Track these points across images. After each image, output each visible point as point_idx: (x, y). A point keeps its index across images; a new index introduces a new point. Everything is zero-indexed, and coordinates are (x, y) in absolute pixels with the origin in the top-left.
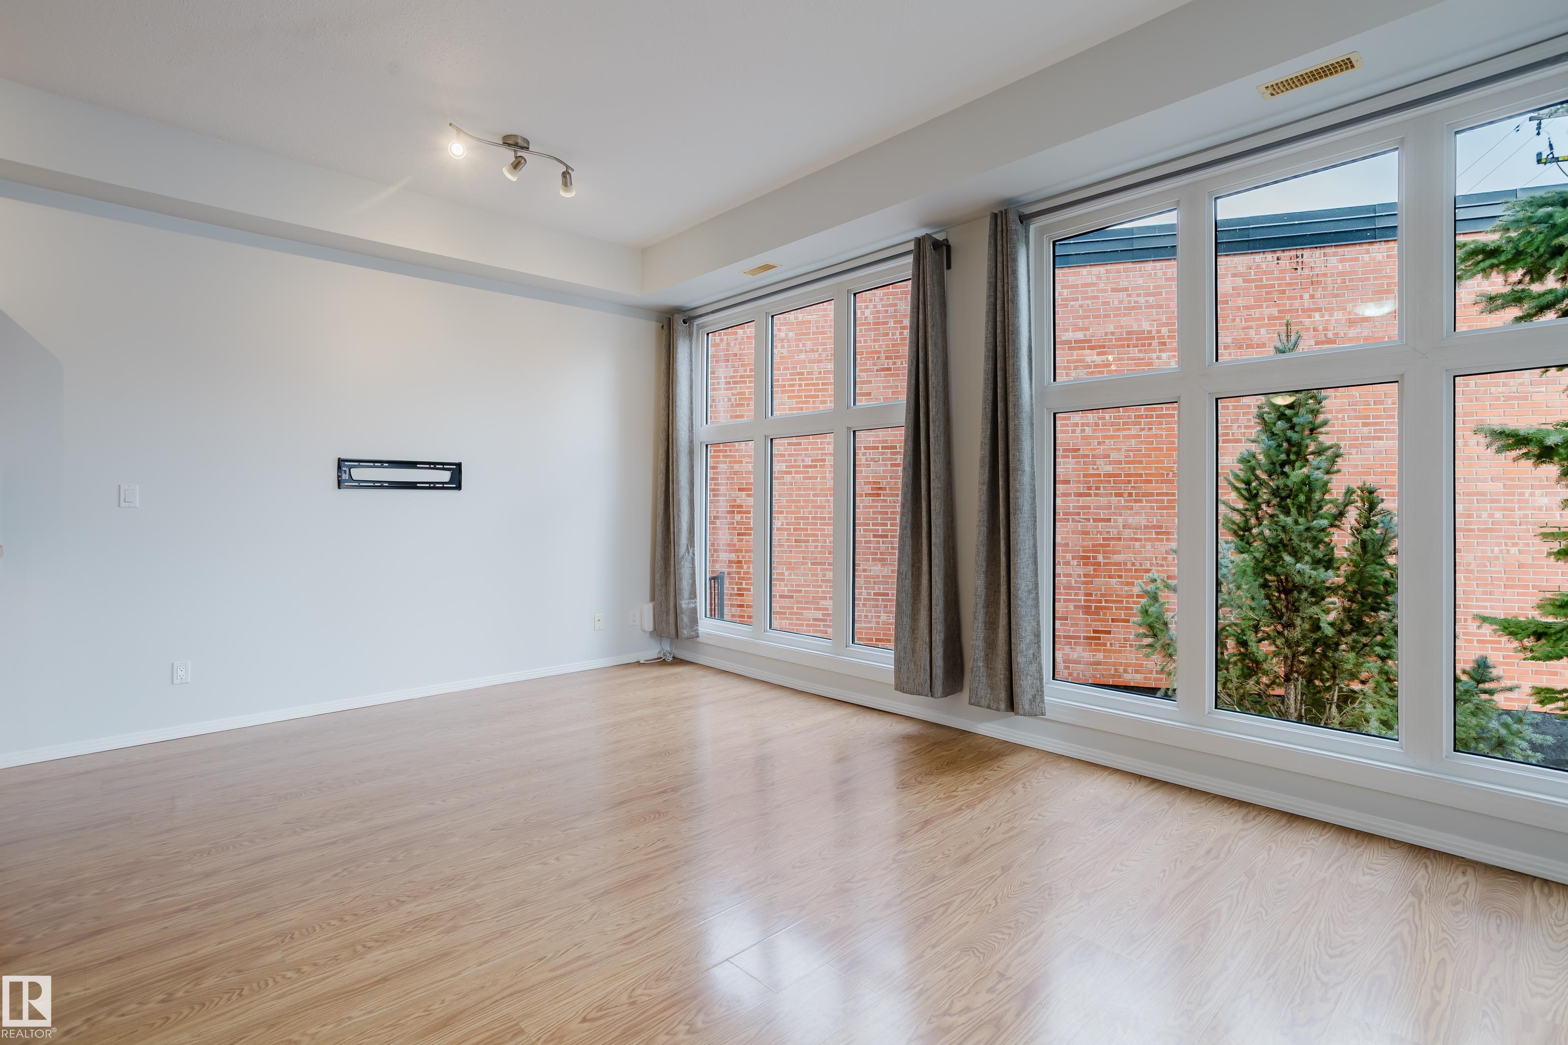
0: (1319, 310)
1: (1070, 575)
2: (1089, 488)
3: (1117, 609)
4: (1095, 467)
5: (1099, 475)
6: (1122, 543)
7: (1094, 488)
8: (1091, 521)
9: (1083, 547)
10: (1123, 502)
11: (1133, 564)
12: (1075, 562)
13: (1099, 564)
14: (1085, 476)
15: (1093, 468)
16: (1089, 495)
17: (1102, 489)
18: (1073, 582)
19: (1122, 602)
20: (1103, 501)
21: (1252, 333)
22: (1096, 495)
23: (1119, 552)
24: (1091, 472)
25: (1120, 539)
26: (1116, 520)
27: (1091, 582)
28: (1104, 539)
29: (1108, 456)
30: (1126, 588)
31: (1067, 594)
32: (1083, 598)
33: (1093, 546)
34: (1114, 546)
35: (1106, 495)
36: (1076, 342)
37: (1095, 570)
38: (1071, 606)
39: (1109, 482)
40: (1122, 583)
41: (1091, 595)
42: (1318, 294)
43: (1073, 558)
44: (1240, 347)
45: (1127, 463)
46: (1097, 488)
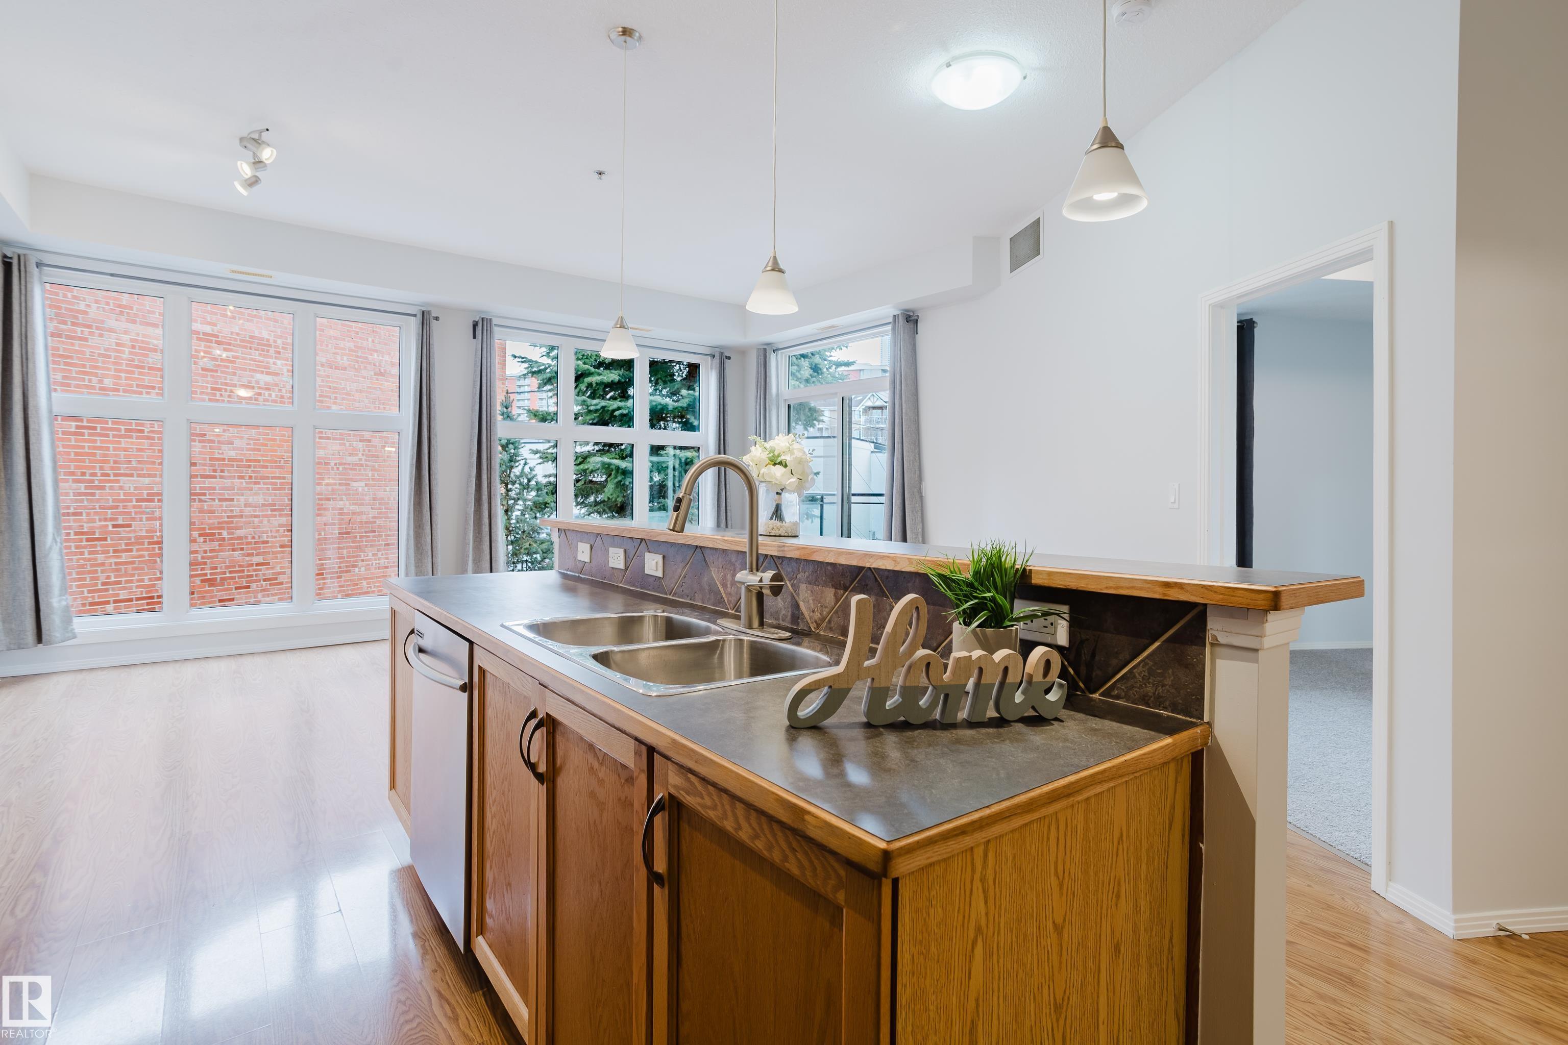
0: (376, 351)
3: (239, 577)
4: (220, 452)
5: (224, 459)
6: (244, 519)
7: (219, 471)
8: (217, 501)
9: (208, 524)
10: (244, 484)
11: (253, 538)
12: (202, 539)
13: (224, 539)
14: (211, 459)
15: (219, 453)
16: (214, 477)
17: (226, 471)
18: (199, 558)
19: (243, 571)
20: (228, 483)
21: (339, 357)
22: (221, 477)
23: (240, 528)
24: (217, 456)
25: (241, 516)
26: (238, 500)
27: (217, 557)
28: (228, 517)
29: (232, 443)
30: (247, 559)
32: (209, 572)
33: (219, 523)
34: (237, 522)
35: (230, 477)
36: (204, 334)
37: (220, 545)
39: (232, 466)
40: (244, 555)
41: (216, 568)
42: (376, 340)
43: (200, 535)
44: (331, 368)
45: (248, 450)
46: (222, 471)
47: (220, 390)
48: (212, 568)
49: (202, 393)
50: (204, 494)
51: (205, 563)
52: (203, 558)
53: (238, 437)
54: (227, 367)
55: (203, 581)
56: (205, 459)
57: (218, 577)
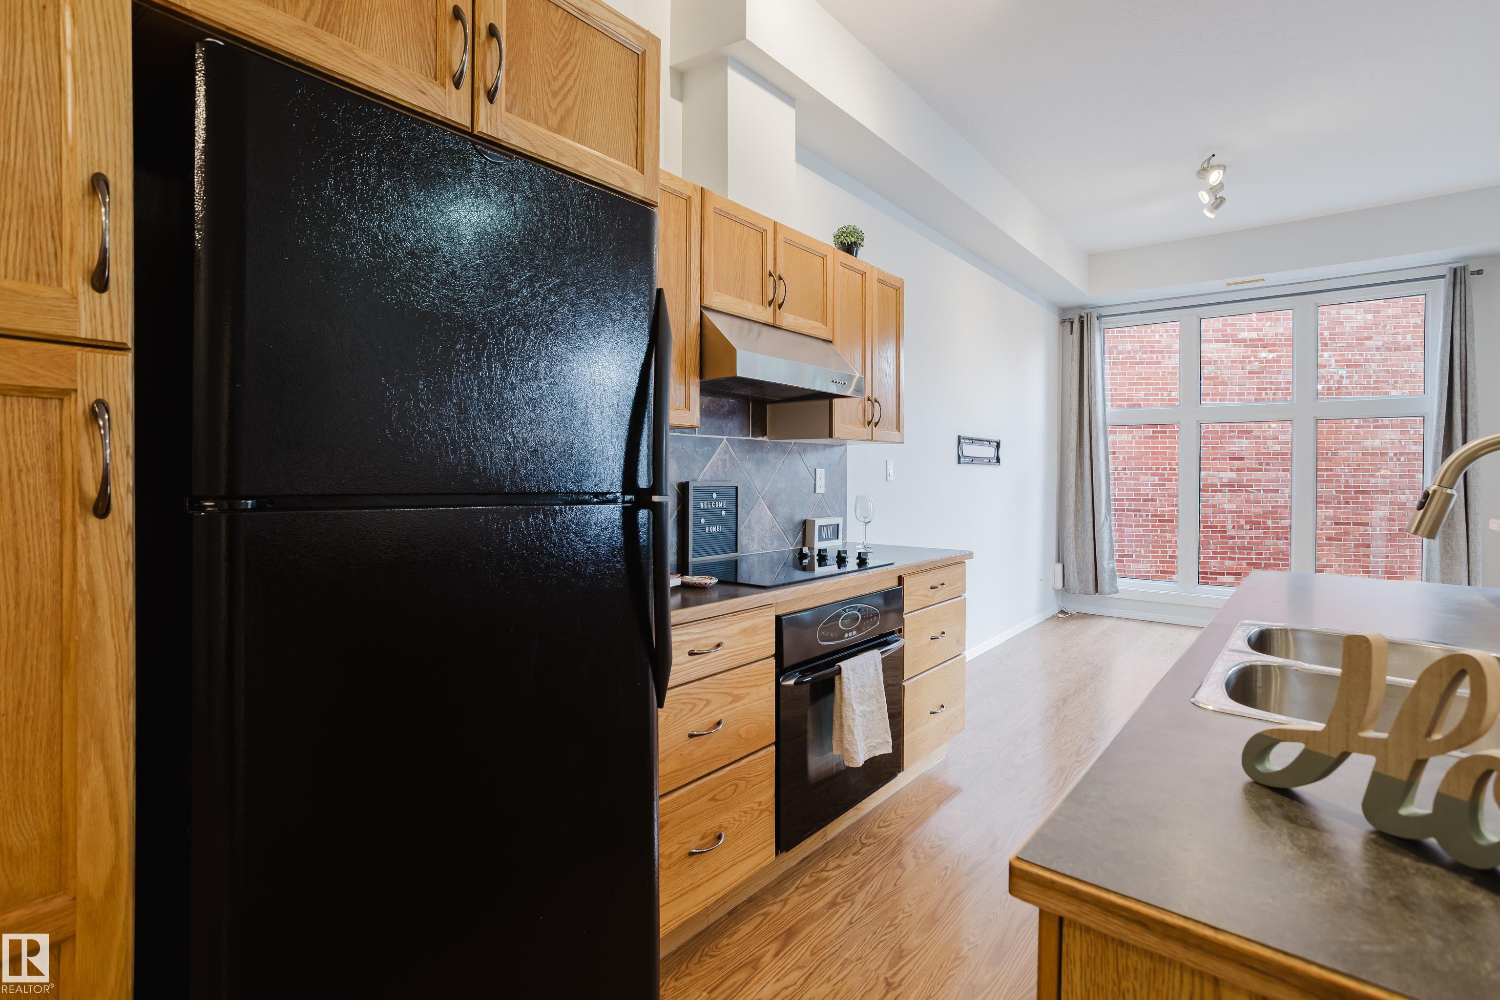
1: (1243, 538)
2: (1261, 464)
4: (1266, 446)
5: (1269, 454)
7: (1264, 464)
9: (1254, 513)
12: (1248, 527)
13: (1268, 528)
14: (1257, 454)
15: (1264, 448)
16: (1260, 470)
17: (1271, 465)
18: (1246, 543)
20: (1272, 475)
22: (1266, 470)
24: (1262, 450)
26: (1283, 492)
27: (1262, 543)
28: (1273, 507)
31: (1241, 553)
32: (1254, 557)
33: (1264, 512)
35: (1275, 470)
36: (1251, 340)
37: (1264, 533)
38: (1244, 563)
39: (1277, 459)
41: (1261, 554)
43: (1247, 523)
46: (1268, 464)
47: (1265, 389)
48: (1257, 554)
49: (1249, 394)
50: (1251, 486)
51: (1251, 549)
52: (1249, 543)
53: (1282, 432)
54: (1273, 367)
55: (1248, 564)
56: (1251, 454)
57: (1263, 562)
